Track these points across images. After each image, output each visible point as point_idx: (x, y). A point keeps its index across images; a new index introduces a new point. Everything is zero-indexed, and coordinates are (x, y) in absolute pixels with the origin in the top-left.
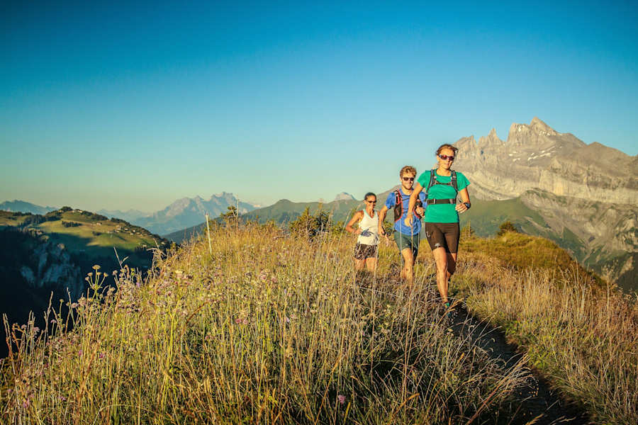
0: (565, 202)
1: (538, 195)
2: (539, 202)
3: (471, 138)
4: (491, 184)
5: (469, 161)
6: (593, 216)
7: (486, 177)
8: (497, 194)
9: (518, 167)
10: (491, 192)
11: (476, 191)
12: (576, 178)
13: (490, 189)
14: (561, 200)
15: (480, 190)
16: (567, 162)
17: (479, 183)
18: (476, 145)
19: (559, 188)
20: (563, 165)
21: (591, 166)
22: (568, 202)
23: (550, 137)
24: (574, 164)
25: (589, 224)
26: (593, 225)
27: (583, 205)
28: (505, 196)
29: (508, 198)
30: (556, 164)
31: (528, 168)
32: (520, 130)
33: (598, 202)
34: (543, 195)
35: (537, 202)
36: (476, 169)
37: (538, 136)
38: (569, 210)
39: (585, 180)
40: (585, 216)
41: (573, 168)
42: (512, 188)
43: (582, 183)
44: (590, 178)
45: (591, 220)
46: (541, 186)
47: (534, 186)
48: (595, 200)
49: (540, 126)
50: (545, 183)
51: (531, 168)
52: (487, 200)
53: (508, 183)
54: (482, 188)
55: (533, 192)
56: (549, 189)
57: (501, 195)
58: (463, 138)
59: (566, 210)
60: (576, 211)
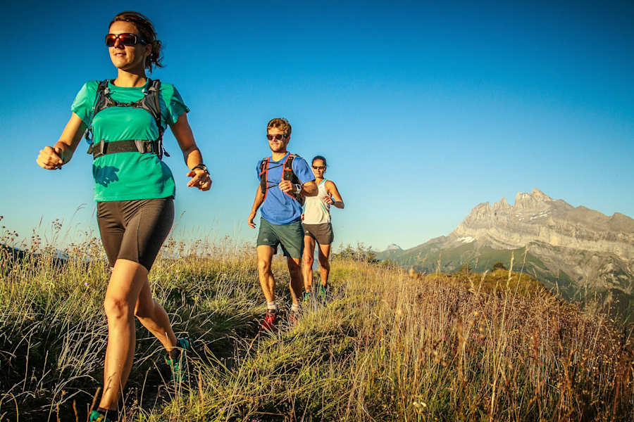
0: (559, 251)
1: (539, 245)
2: (540, 251)
3: (486, 204)
4: (503, 238)
5: (486, 220)
6: (581, 261)
7: (499, 231)
8: (507, 245)
9: (523, 225)
10: (503, 243)
11: (492, 243)
12: (567, 233)
13: (503, 241)
14: (556, 249)
15: (495, 242)
16: (560, 221)
17: (494, 236)
18: (491, 209)
19: (555, 240)
20: (557, 222)
21: (578, 224)
22: (562, 250)
23: (546, 202)
24: (566, 222)
25: (578, 267)
26: (581, 268)
27: (573, 252)
28: (514, 246)
29: (515, 248)
30: (552, 222)
31: (530, 225)
32: (523, 197)
33: (584, 251)
34: (542, 245)
35: (538, 251)
36: (491, 227)
37: (536, 201)
38: (563, 256)
39: (574, 234)
40: (575, 261)
41: (565, 226)
42: (518, 241)
43: (571, 236)
44: (578, 233)
45: (579, 264)
46: (541, 238)
47: (536, 239)
48: (582, 249)
49: (539, 194)
50: (544, 236)
51: (534, 225)
52: (500, 249)
53: (516, 236)
54: (496, 241)
55: (535, 243)
56: (547, 241)
57: (511, 245)
58: (480, 204)
59: (560, 256)
60: (569, 257)
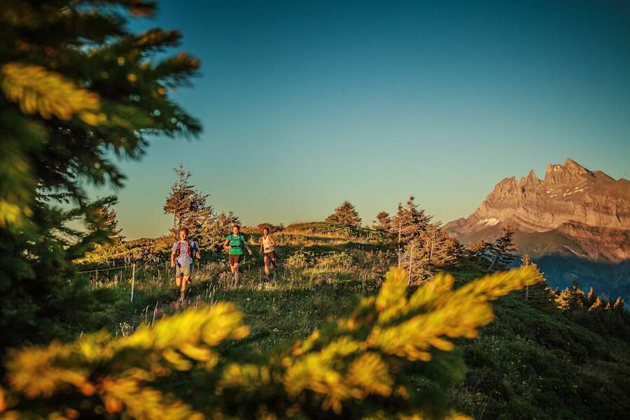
0: (598, 231)
1: (573, 226)
2: (575, 233)
3: (513, 179)
4: (532, 218)
5: (512, 198)
6: (624, 243)
7: (527, 211)
8: (537, 226)
9: (555, 202)
10: (533, 225)
11: (519, 225)
12: (606, 210)
13: (532, 222)
14: (594, 230)
15: (523, 224)
16: (597, 197)
17: (521, 217)
18: (518, 185)
19: (592, 219)
20: (594, 199)
21: (619, 200)
22: (600, 231)
23: (581, 175)
24: (604, 198)
25: (619, 250)
26: (624, 250)
27: (613, 233)
28: (546, 228)
29: (547, 230)
30: (589, 200)
31: (564, 203)
32: (555, 170)
33: (627, 230)
34: (577, 226)
35: (573, 233)
36: (518, 205)
37: (571, 175)
38: (602, 238)
39: (614, 212)
40: (616, 243)
41: (604, 202)
42: (551, 221)
43: (612, 214)
44: (619, 210)
45: (621, 246)
46: (575, 218)
47: (570, 219)
48: (624, 228)
49: (572, 165)
50: (579, 216)
51: (568, 203)
52: (530, 232)
53: (547, 216)
54: (525, 222)
55: (569, 224)
56: (583, 221)
57: (541, 227)
58: (506, 179)
59: (599, 238)
60: (609, 239)
